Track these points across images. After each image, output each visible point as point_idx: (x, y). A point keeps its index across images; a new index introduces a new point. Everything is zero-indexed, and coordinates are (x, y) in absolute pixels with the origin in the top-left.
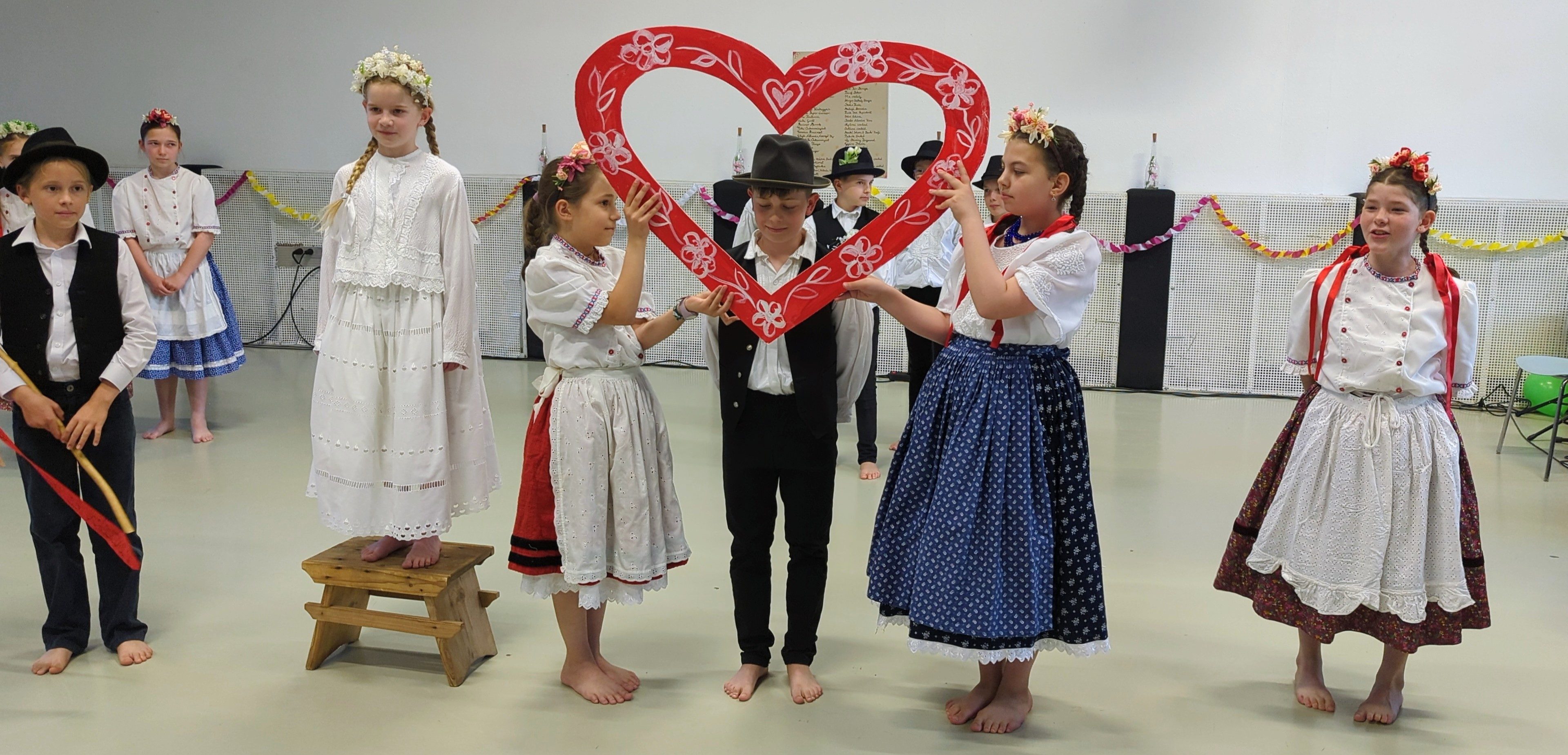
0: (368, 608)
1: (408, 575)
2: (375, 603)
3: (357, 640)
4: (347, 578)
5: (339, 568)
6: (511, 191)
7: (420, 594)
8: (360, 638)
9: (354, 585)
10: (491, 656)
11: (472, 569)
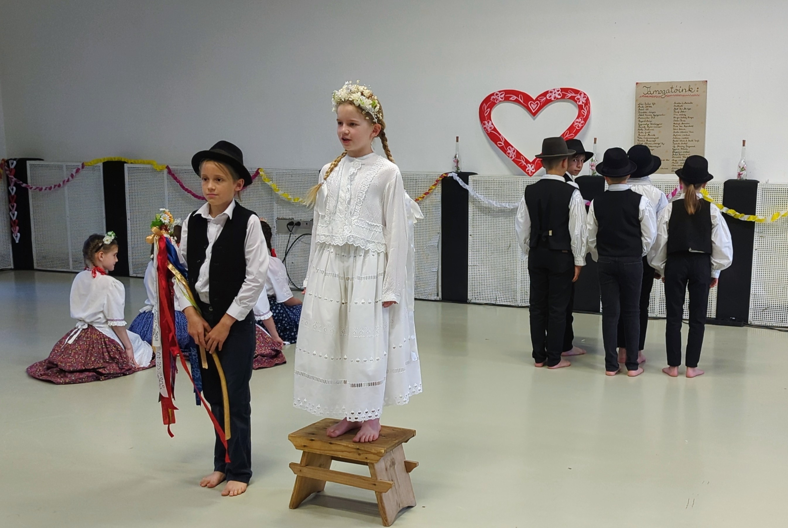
0: (331, 469)
1: (358, 447)
2: (336, 466)
3: (323, 490)
4: (318, 447)
5: (312, 440)
6: (434, 184)
7: (366, 461)
8: (325, 489)
9: (322, 452)
10: (412, 507)
11: (400, 445)
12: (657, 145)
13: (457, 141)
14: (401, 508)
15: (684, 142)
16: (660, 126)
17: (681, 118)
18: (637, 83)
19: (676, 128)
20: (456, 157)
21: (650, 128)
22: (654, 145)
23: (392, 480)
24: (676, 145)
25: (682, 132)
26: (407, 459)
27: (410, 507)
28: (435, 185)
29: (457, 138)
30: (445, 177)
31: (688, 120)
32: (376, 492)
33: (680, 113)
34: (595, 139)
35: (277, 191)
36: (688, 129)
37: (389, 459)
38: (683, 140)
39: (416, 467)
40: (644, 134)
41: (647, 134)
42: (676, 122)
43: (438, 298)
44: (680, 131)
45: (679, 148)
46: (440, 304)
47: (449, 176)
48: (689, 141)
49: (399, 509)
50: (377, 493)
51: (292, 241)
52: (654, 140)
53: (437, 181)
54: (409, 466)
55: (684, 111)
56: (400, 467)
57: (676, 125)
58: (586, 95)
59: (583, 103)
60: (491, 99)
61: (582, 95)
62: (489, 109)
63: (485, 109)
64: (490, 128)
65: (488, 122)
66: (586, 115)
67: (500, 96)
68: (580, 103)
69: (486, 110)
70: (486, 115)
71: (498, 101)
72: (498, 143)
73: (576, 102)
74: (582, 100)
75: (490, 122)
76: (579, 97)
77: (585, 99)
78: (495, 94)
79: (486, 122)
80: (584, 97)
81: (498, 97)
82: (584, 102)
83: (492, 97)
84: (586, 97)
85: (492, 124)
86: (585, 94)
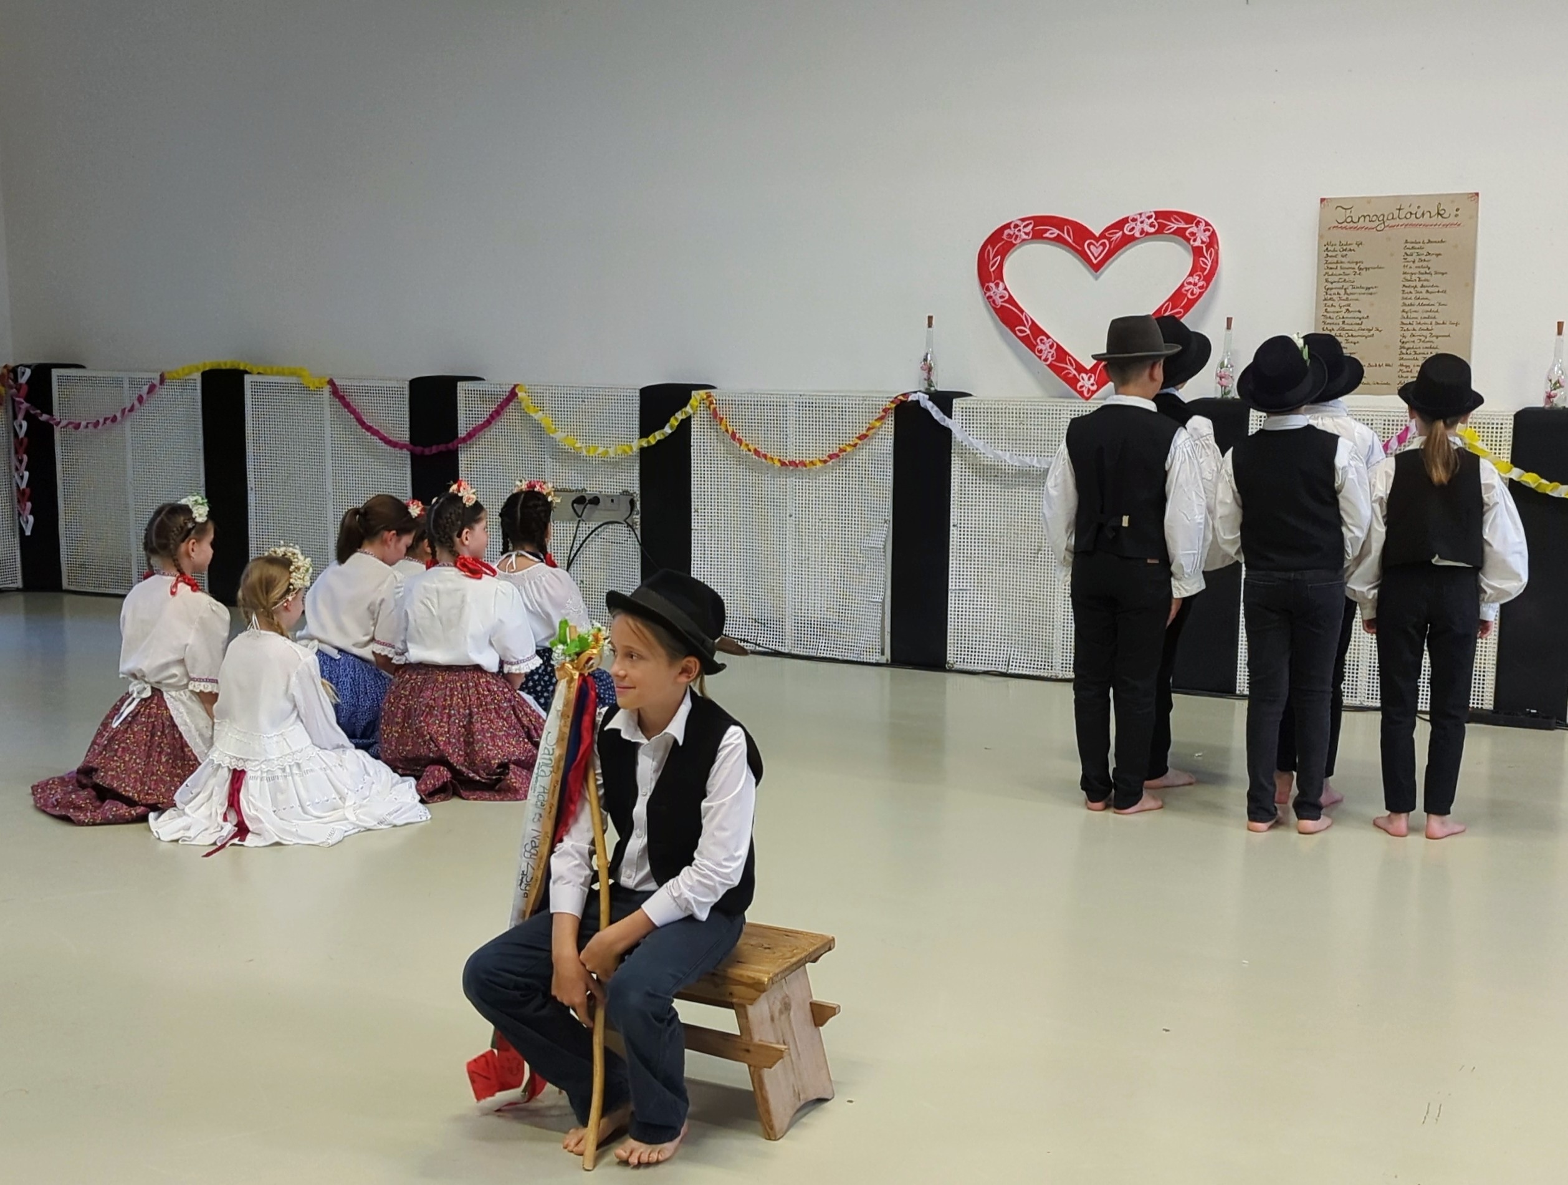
6: (878, 416)
7: (729, 999)
10: (826, 1100)
11: (802, 968)
12: (1366, 333)
13: (930, 325)
14: (802, 1102)
15: (1425, 327)
16: (1371, 290)
17: (1420, 273)
18: (1322, 200)
19: (1409, 296)
20: (925, 360)
21: (1350, 297)
22: (1360, 333)
23: (784, 1043)
24: (1408, 334)
25: (1422, 305)
26: (816, 998)
27: (821, 1101)
28: (881, 418)
29: (930, 318)
30: (902, 402)
31: (1434, 279)
32: (749, 1066)
33: (1417, 264)
34: (1229, 320)
35: (553, 433)
36: (1434, 298)
37: (779, 997)
38: (1423, 321)
39: (834, 1015)
40: (1338, 309)
41: (1344, 309)
42: (1407, 284)
43: (883, 660)
44: (1417, 302)
45: (1412, 339)
46: (887, 672)
47: (910, 399)
48: (1437, 324)
49: (798, 1105)
50: (752, 1068)
51: (581, 537)
52: (1358, 321)
53: (885, 410)
54: (820, 1014)
55: (1427, 258)
56: (800, 1016)
57: (1407, 290)
58: (1210, 225)
59: (1203, 242)
60: (1005, 237)
61: (1202, 226)
62: (999, 257)
63: (991, 257)
64: (1002, 297)
65: (997, 285)
66: (1208, 268)
67: (1022, 230)
68: (1198, 243)
69: (993, 259)
70: (992, 270)
71: (1019, 241)
72: (1017, 328)
73: (1188, 240)
74: (1203, 237)
75: (1001, 284)
76: (1194, 229)
77: (1208, 233)
78: (1012, 226)
79: (992, 285)
80: (1205, 231)
81: (1019, 230)
82: (1204, 240)
83: (1007, 232)
84: (1209, 230)
85: (1006, 289)
86: (1207, 224)
